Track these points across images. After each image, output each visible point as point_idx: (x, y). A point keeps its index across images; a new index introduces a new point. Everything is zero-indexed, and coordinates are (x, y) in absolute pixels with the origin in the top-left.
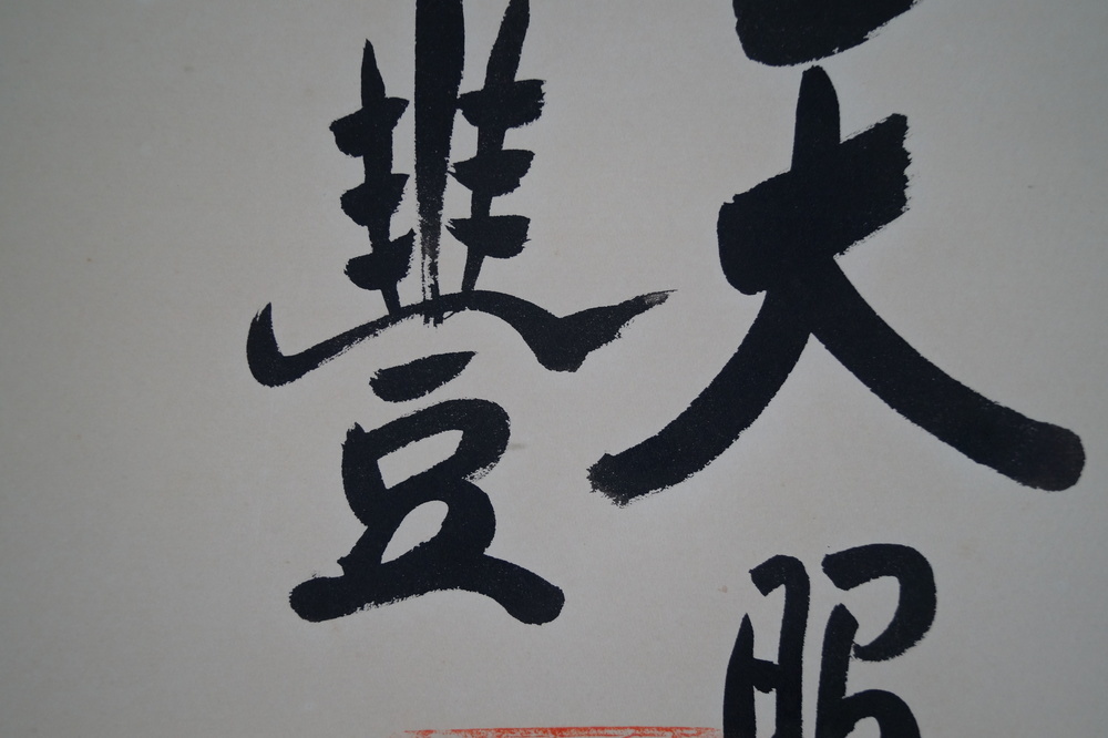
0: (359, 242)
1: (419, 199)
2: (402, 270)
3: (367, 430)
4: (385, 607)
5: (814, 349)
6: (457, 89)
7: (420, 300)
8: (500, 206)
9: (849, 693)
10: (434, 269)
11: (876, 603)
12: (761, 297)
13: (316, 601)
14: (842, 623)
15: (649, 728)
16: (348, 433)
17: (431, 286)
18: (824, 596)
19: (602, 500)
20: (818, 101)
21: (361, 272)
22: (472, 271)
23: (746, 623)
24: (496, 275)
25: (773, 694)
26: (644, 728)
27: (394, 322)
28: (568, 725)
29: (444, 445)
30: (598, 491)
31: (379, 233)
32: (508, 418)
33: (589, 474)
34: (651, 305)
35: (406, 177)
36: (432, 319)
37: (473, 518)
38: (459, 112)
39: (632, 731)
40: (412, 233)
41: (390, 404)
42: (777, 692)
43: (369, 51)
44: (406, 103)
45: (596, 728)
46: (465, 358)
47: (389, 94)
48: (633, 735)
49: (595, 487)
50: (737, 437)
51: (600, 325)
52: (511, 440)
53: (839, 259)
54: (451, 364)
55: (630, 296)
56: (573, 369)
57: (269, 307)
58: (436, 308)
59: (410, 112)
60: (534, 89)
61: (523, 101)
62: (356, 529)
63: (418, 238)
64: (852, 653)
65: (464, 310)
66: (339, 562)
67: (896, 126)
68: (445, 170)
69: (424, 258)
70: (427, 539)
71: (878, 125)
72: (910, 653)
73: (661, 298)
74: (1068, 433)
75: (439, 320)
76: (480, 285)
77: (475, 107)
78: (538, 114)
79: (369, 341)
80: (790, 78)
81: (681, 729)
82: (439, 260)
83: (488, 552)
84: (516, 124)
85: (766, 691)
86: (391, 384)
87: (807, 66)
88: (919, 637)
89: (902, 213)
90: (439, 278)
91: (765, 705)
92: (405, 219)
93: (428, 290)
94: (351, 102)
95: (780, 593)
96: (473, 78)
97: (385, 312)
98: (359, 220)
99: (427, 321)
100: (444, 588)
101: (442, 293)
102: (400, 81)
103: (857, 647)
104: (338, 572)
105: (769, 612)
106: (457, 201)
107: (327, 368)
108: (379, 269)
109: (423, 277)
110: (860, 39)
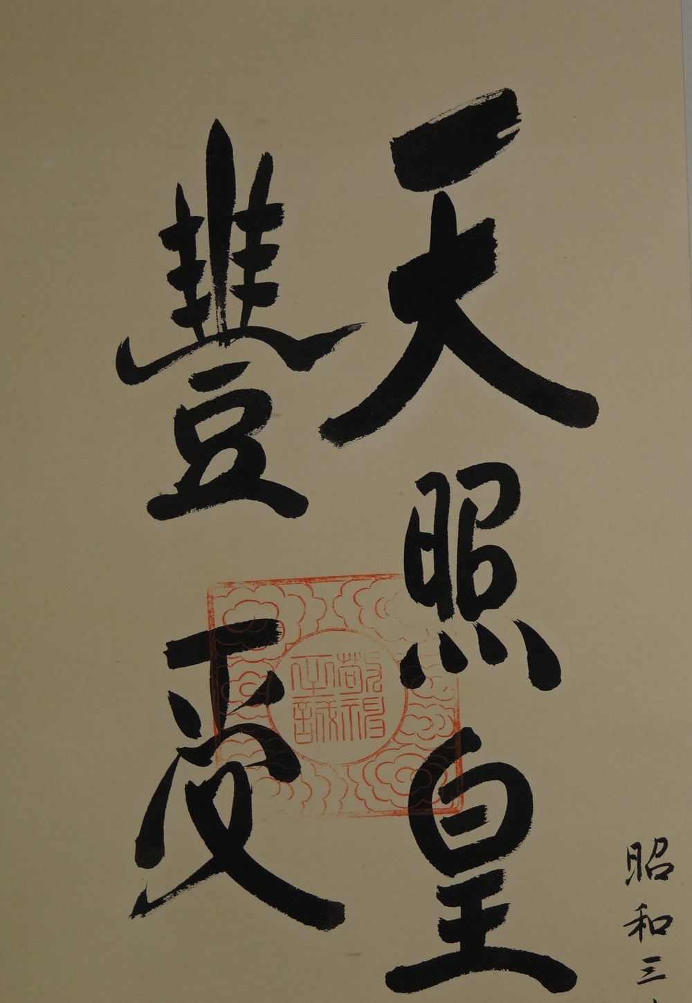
0: (178, 300)
1: (213, 275)
2: (205, 316)
3: (188, 409)
4: (203, 511)
5: (447, 354)
6: (232, 210)
7: (216, 333)
8: (261, 277)
9: (475, 548)
10: (223, 315)
11: (487, 496)
12: (415, 325)
13: (162, 508)
14: (469, 509)
15: (361, 576)
16: (177, 411)
17: (222, 324)
18: (458, 494)
19: (327, 444)
20: (443, 212)
21: (181, 317)
22: (246, 315)
23: (415, 512)
24: (259, 317)
25: (432, 552)
26: (359, 576)
27: (201, 346)
28: (313, 576)
29: (234, 416)
30: (325, 439)
31: (190, 294)
32: (270, 399)
33: (319, 429)
34: (351, 332)
35: (204, 262)
36: (223, 344)
37: (253, 458)
38: (234, 223)
39: (352, 578)
40: (209, 294)
41: (201, 393)
42: (434, 550)
43: (179, 189)
44: (202, 219)
45: (331, 577)
46: (244, 365)
47: (192, 214)
48: (352, 580)
49: (323, 437)
50: (405, 406)
51: (322, 344)
52: (273, 412)
53: (459, 302)
54: (236, 369)
55: (339, 327)
56: (308, 370)
57: (128, 340)
58: (225, 337)
59: (205, 225)
60: (277, 210)
61: (274, 216)
62: (185, 466)
63: (213, 297)
64: (475, 525)
65: (242, 337)
66: (174, 485)
67: (489, 225)
68: (227, 257)
69: (217, 308)
70: (226, 472)
71: (478, 224)
72: (507, 523)
73: (357, 327)
74: (589, 396)
75: (228, 344)
76: (251, 323)
77: (242, 220)
78: (280, 223)
79: (187, 357)
80: (426, 199)
81: (380, 575)
82: (226, 309)
83: (263, 477)
84: (268, 229)
85: (428, 550)
86: (201, 381)
87: (437, 191)
88: (512, 514)
89: (493, 274)
90: (227, 320)
91: (428, 559)
92: (205, 286)
93: (220, 327)
94: (171, 220)
95: (433, 494)
96: (242, 203)
97: (196, 340)
98: (178, 288)
99: (220, 345)
100: (237, 498)
101: (228, 328)
102: (199, 206)
103: (478, 522)
104: (175, 491)
105: (427, 505)
106: (235, 275)
107: (163, 373)
108: (191, 315)
109: (217, 319)
110: (466, 175)
